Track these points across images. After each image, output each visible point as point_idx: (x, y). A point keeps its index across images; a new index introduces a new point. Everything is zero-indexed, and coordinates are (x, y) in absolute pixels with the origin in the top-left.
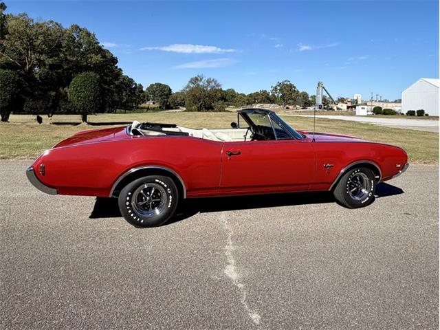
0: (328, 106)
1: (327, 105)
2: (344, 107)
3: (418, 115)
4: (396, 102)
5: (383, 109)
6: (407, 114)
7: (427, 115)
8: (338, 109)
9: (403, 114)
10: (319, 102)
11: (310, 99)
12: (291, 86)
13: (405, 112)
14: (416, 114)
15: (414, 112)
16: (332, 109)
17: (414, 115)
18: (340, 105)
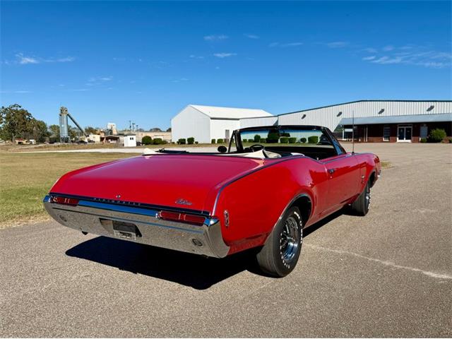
0: (77, 139)
1: (75, 138)
2: (97, 138)
3: (189, 144)
4: (151, 131)
5: (152, 139)
6: (178, 142)
7: (197, 143)
8: (90, 141)
9: (173, 143)
10: (64, 134)
11: (49, 130)
12: (24, 113)
13: (176, 141)
14: (187, 142)
15: (185, 140)
16: (82, 142)
17: (184, 143)
18: (92, 137)
